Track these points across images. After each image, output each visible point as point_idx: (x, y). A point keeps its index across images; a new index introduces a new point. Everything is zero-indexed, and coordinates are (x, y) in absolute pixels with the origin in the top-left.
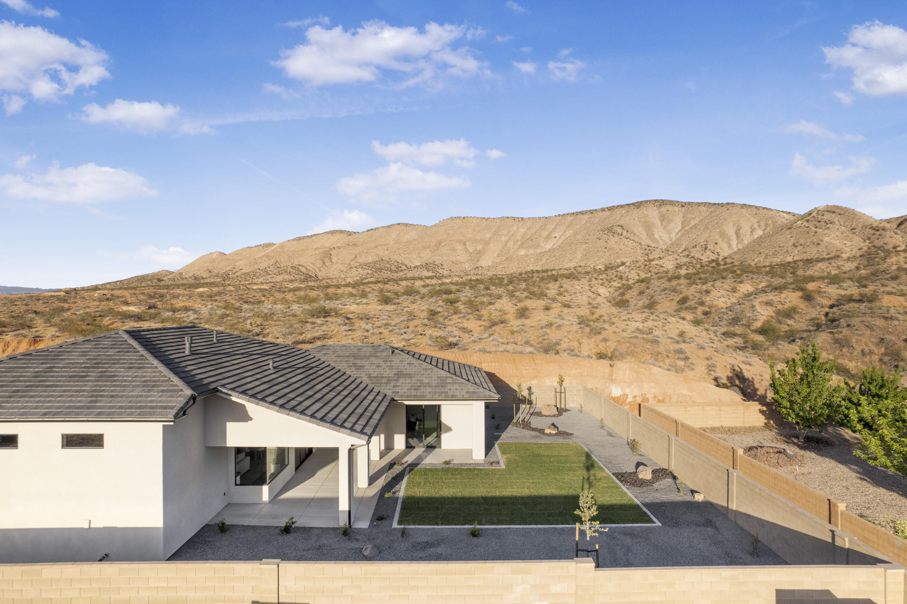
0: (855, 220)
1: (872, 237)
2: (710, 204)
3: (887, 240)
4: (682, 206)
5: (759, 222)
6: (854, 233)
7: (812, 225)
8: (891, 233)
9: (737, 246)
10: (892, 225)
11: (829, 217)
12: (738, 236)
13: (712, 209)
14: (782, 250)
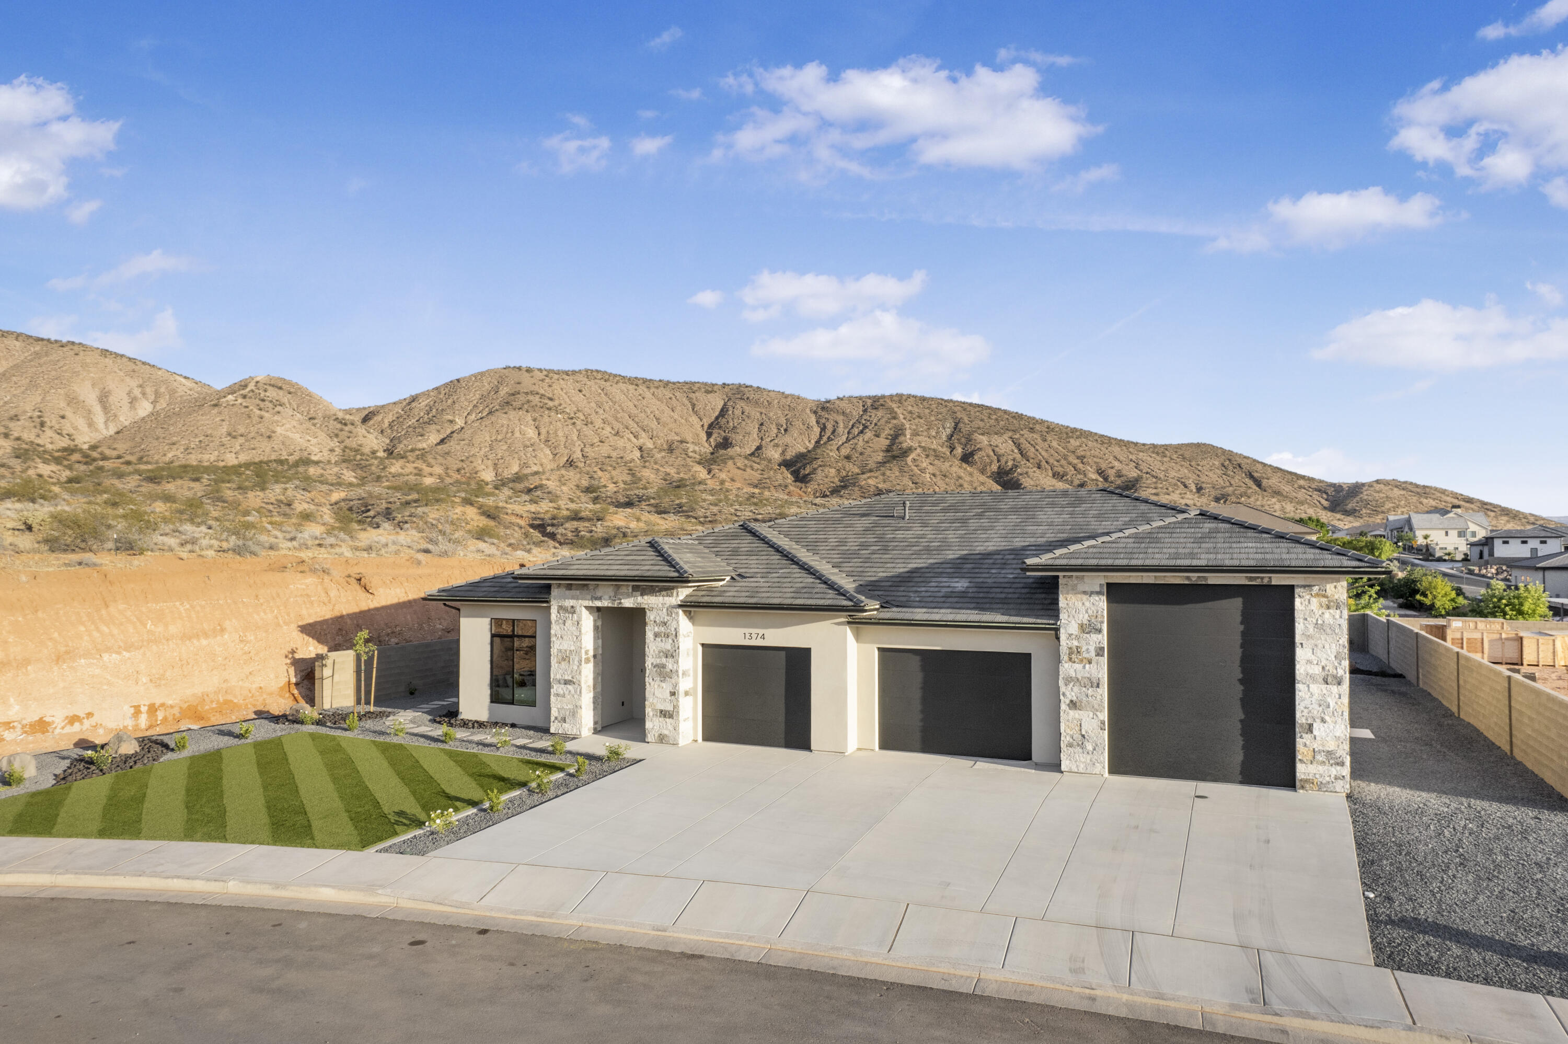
0: (312, 406)
1: (340, 433)
3: (361, 440)
5: (141, 386)
6: (314, 425)
7: (252, 404)
8: (361, 430)
9: (107, 428)
10: (357, 419)
11: (275, 394)
12: (105, 408)
13: (38, 348)
14: (212, 441)
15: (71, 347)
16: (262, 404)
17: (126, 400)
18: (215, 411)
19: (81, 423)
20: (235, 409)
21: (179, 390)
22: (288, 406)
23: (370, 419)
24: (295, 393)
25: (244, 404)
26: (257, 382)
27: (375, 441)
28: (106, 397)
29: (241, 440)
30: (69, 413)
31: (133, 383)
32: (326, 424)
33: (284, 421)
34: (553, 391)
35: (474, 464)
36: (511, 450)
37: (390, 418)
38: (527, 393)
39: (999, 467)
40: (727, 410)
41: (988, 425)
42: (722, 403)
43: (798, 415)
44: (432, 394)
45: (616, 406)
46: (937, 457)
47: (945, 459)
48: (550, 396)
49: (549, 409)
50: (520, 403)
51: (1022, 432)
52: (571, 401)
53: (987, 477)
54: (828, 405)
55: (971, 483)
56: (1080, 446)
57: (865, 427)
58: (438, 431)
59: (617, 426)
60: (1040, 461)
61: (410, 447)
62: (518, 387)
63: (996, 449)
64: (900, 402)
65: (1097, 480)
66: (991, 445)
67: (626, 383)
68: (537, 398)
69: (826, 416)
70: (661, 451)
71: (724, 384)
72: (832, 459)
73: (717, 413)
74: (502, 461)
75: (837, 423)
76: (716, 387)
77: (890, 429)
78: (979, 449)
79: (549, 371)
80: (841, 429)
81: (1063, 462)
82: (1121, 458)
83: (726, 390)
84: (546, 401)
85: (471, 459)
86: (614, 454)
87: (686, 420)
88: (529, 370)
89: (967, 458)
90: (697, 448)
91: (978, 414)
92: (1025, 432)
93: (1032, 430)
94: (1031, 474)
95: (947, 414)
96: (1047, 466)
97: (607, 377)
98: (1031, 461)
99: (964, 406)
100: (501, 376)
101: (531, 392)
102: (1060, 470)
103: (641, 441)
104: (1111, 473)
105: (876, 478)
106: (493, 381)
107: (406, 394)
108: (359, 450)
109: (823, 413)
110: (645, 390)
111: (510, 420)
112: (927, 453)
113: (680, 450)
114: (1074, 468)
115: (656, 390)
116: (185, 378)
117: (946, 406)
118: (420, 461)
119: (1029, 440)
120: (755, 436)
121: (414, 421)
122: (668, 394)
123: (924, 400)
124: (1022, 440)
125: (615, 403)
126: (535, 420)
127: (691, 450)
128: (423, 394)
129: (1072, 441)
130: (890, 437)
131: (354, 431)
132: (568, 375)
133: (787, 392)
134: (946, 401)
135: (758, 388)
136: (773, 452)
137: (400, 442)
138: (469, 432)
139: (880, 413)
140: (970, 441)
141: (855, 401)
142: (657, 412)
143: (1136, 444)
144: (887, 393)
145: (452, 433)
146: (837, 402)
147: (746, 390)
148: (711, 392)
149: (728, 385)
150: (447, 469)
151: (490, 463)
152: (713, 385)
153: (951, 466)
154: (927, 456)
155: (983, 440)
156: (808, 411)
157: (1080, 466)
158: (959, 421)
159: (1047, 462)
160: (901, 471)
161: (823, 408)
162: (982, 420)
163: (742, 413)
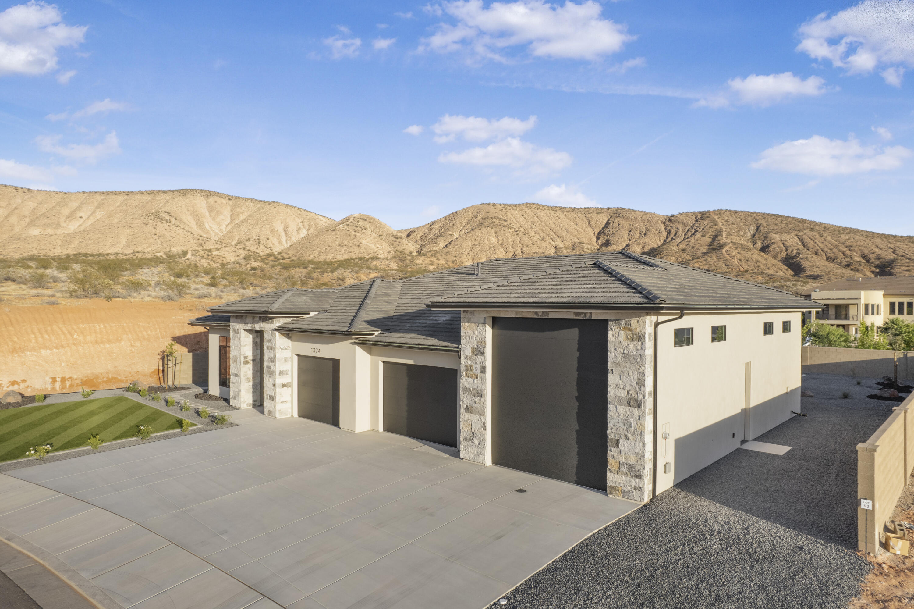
0: (381, 229)
1: (394, 243)
2: (257, 200)
3: (405, 246)
4: (230, 199)
5: (302, 222)
6: (382, 239)
7: (351, 229)
8: (405, 241)
9: (287, 243)
10: (404, 235)
11: (363, 223)
12: (286, 234)
13: (259, 206)
14: (331, 249)
15: (273, 204)
16: (356, 229)
17: (296, 229)
18: (334, 233)
19: (276, 241)
20: (343, 232)
21: (319, 223)
22: (369, 229)
23: (410, 235)
24: (373, 222)
25: (347, 229)
26: (354, 217)
27: (412, 247)
28: (287, 228)
29: (345, 248)
30: (271, 237)
31: (299, 221)
32: (388, 238)
33: (366, 237)
34: (507, 216)
35: (462, 258)
36: (482, 250)
37: (421, 234)
38: (492, 218)
39: (787, 254)
40: (609, 224)
41: (780, 227)
42: (607, 219)
43: (653, 225)
44: (442, 220)
45: (543, 224)
46: (743, 248)
47: (748, 249)
48: (505, 219)
49: (504, 226)
50: (488, 223)
51: (805, 231)
52: (517, 221)
53: (778, 261)
54: (673, 218)
55: (766, 265)
56: (849, 239)
57: (696, 231)
58: (444, 241)
59: (543, 235)
60: (817, 250)
61: (429, 249)
62: (488, 215)
63: (786, 243)
64: (720, 215)
65: (860, 262)
66: (782, 240)
67: (549, 210)
68: (498, 220)
69: (671, 225)
70: (567, 248)
71: (608, 208)
72: (673, 251)
73: (603, 226)
74: (476, 256)
75: (678, 229)
76: (603, 210)
77: (713, 232)
78: (773, 243)
79: (505, 205)
80: (680, 232)
81: (835, 250)
82: (882, 246)
83: (609, 211)
84: (503, 222)
85: (460, 255)
86: (539, 251)
87: (584, 230)
88: (494, 205)
89: (764, 249)
90: (589, 247)
91: (773, 220)
92: (807, 231)
93: (812, 230)
94: (810, 259)
95: (751, 221)
96: (822, 253)
97: (539, 207)
98: (811, 250)
99: (764, 216)
100: (478, 209)
101: (495, 217)
102: (832, 255)
103: (557, 243)
104: (872, 257)
105: (701, 262)
106: (474, 212)
107: (429, 221)
108: (403, 252)
109: (669, 223)
110: (561, 213)
111: (482, 233)
112: (736, 246)
113: (579, 248)
114: (843, 254)
115: (567, 213)
116: (324, 217)
117: (751, 216)
118: (433, 257)
119: (810, 236)
120: (626, 238)
121: (432, 235)
122: (574, 215)
123: (736, 213)
124: (805, 237)
125: (542, 222)
126: (496, 233)
127: (586, 247)
128: (438, 220)
129: (843, 236)
130: (712, 237)
131: (402, 241)
132: (516, 206)
133: (647, 211)
134: (751, 213)
135: (629, 209)
136: (636, 248)
137: (425, 247)
138: (460, 240)
139: (706, 222)
140: (767, 238)
141: (690, 215)
142: (567, 226)
143: (895, 237)
144: (712, 209)
145: (452, 241)
146: (679, 216)
147: (621, 211)
148: (600, 213)
149: (611, 208)
150: (447, 261)
151: (470, 257)
152: (602, 209)
153: (752, 254)
154: (736, 248)
155: (777, 237)
156: (660, 222)
157: (848, 252)
158: (760, 225)
159: (822, 250)
160: (718, 258)
161: (670, 219)
162: (776, 224)
163: (619, 225)
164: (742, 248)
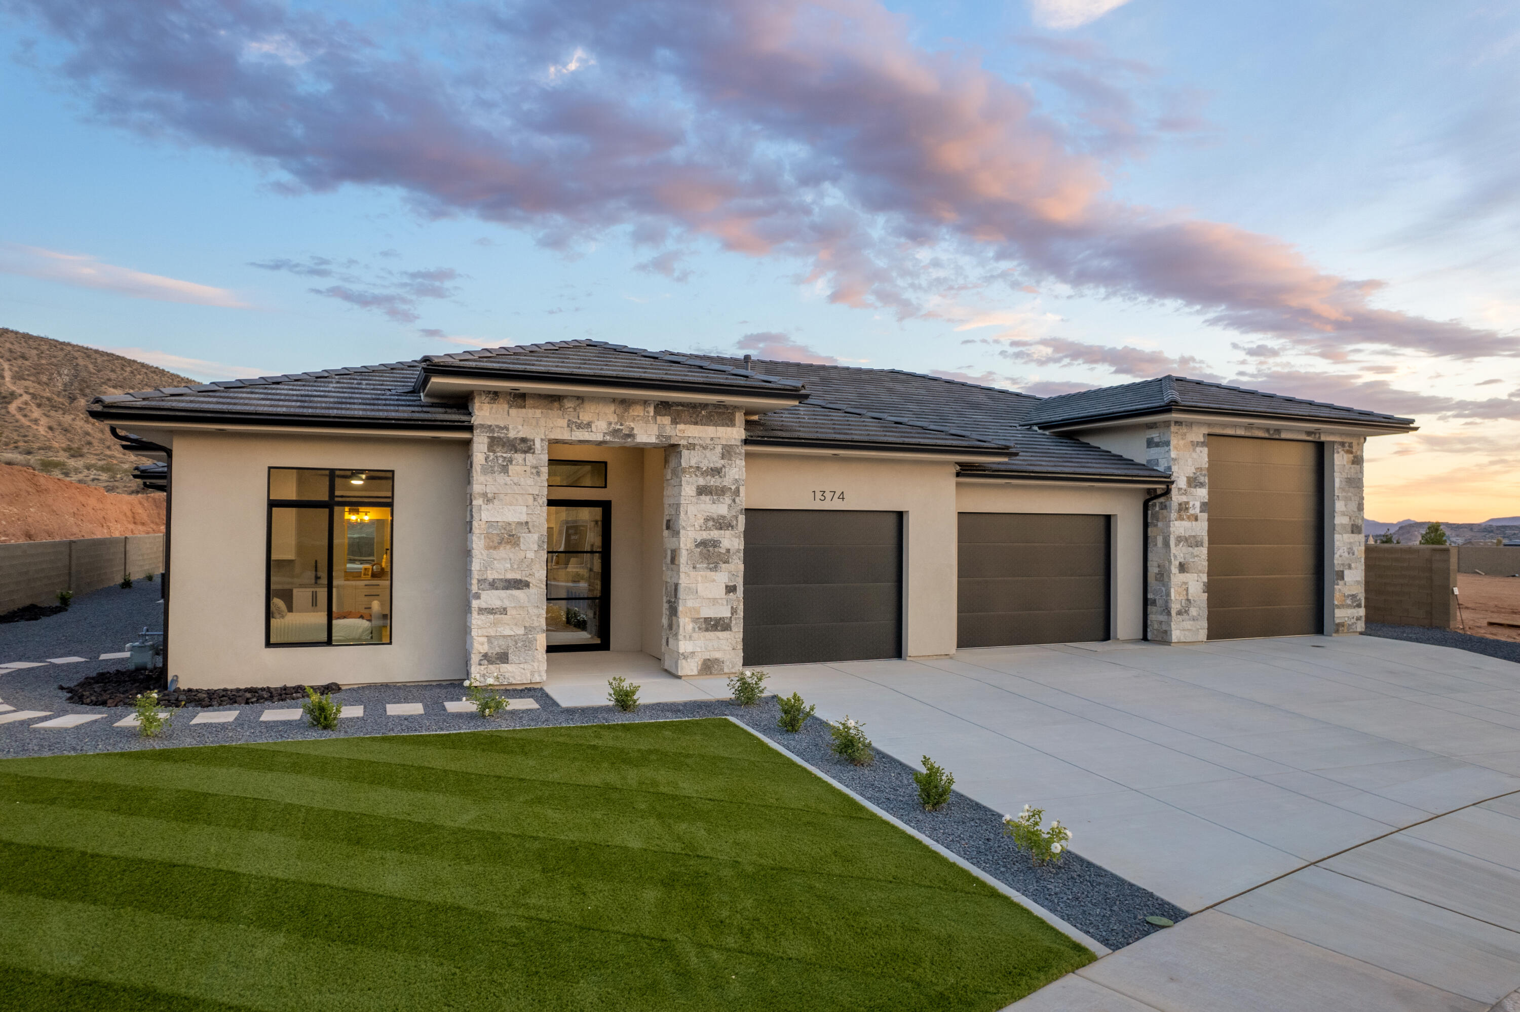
47: (64, 410)
95: (63, 359)
134: (60, 343)
154: (39, 405)
164: (53, 406)
